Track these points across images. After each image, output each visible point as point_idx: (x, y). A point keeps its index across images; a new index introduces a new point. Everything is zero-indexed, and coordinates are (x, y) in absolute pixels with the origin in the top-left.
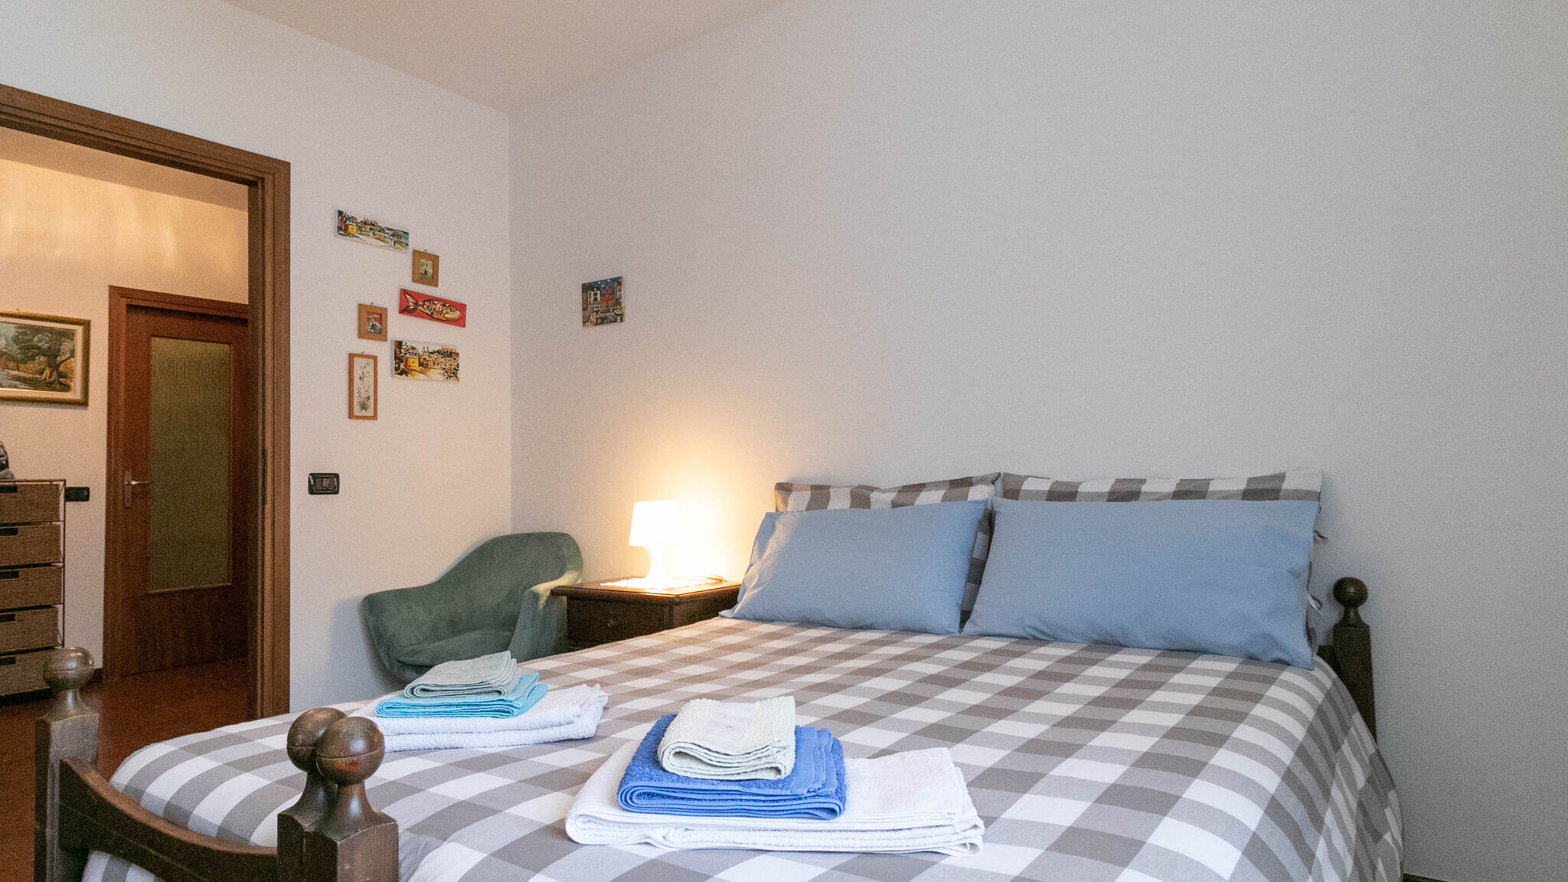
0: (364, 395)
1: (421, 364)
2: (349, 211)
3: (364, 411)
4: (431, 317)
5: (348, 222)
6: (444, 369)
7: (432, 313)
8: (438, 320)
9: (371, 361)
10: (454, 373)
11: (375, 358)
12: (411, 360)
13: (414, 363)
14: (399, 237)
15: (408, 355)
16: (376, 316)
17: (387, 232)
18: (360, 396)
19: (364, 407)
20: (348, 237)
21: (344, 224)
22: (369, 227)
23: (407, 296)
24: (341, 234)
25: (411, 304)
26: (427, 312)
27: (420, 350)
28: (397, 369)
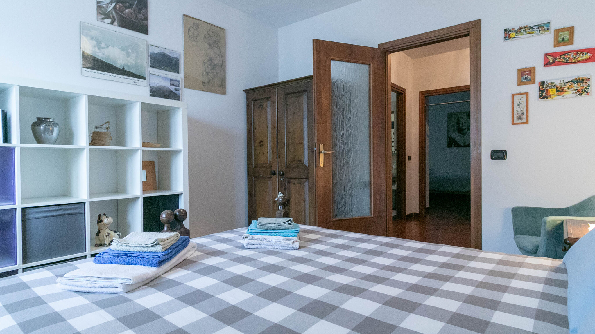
0: (520, 113)
1: (557, 91)
2: (509, 27)
3: (520, 120)
4: (567, 63)
5: (510, 32)
6: (576, 90)
7: (567, 61)
8: (572, 63)
9: (525, 96)
10: (585, 91)
11: (527, 94)
12: (550, 90)
13: (552, 91)
14: (542, 27)
15: (548, 88)
16: (527, 73)
17: (534, 27)
18: (518, 114)
19: (520, 118)
20: (510, 40)
21: (508, 34)
22: (525, 29)
23: (548, 57)
24: (506, 40)
25: (551, 60)
26: (564, 61)
27: (557, 83)
28: (540, 97)
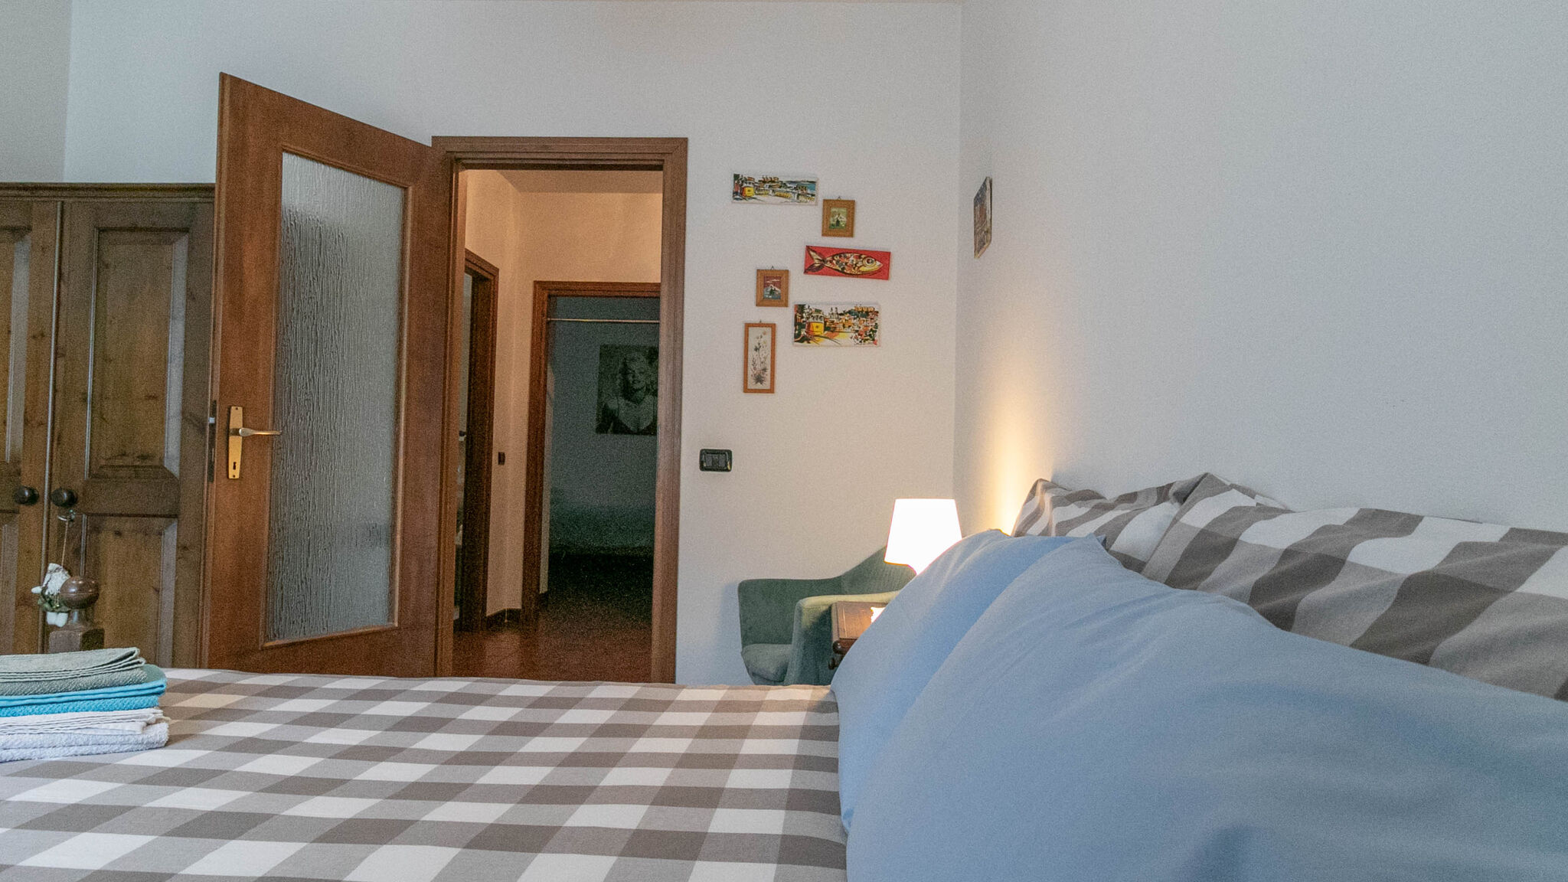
0: (759, 367)
1: (826, 329)
2: (745, 173)
3: (759, 384)
4: (842, 273)
5: (745, 185)
6: (857, 331)
7: (843, 269)
8: (851, 275)
9: (769, 330)
10: (870, 335)
11: (773, 326)
12: (815, 325)
13: (818, 328)
14: (803, 189)
15: (811, 320)
16: (775, 280)
17: (789, 185)
18: (755, 368)
19: (759, 379)
20: (744, 201)
21: (741, 188)
22: (770, 185)
23: (812, 253)
24: (737, 199)
25: (816, 261)
26: (837, 267)
27: (826, 312)
28: (796, 336)
